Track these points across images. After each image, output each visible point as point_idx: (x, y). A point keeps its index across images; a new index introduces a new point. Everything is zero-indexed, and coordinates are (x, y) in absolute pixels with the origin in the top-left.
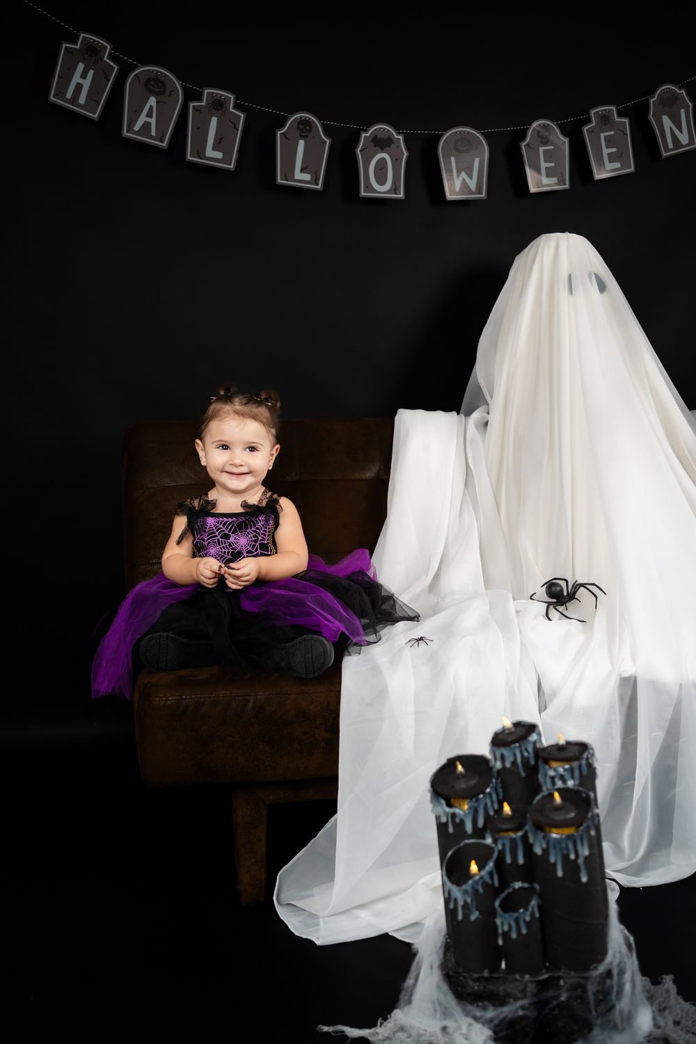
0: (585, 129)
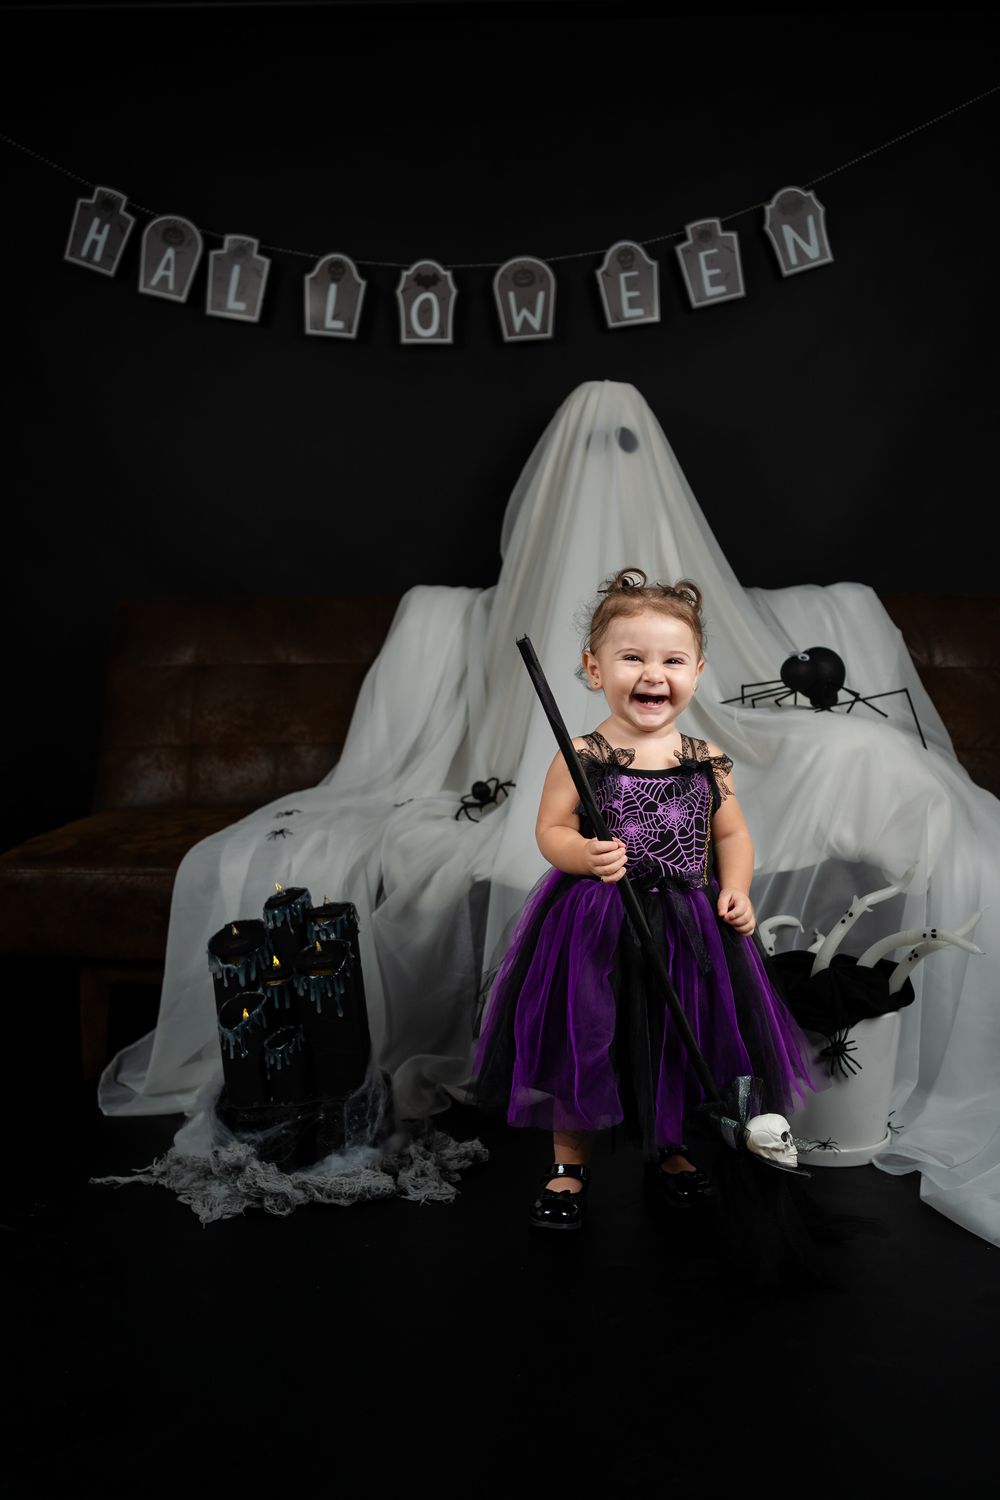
0: (679, 249)
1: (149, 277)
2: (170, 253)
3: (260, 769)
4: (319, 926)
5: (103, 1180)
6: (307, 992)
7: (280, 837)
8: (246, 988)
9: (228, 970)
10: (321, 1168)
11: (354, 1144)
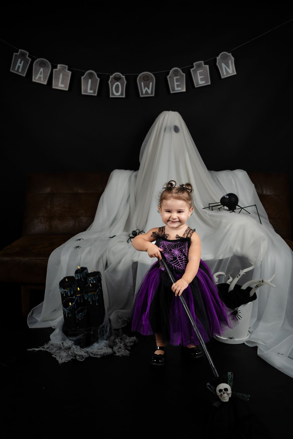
0: (191, 70)
1: (36, 76)
2: (42, 70)
3: (70, 223)
4: (91, 279)
5: (31, 350)
6: (88, 298)
7: (78, 248)
8: (70, 296)
9: (65, 291)
10: (92, 347)
11: (101, 340)
